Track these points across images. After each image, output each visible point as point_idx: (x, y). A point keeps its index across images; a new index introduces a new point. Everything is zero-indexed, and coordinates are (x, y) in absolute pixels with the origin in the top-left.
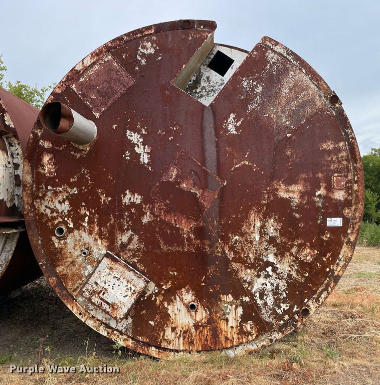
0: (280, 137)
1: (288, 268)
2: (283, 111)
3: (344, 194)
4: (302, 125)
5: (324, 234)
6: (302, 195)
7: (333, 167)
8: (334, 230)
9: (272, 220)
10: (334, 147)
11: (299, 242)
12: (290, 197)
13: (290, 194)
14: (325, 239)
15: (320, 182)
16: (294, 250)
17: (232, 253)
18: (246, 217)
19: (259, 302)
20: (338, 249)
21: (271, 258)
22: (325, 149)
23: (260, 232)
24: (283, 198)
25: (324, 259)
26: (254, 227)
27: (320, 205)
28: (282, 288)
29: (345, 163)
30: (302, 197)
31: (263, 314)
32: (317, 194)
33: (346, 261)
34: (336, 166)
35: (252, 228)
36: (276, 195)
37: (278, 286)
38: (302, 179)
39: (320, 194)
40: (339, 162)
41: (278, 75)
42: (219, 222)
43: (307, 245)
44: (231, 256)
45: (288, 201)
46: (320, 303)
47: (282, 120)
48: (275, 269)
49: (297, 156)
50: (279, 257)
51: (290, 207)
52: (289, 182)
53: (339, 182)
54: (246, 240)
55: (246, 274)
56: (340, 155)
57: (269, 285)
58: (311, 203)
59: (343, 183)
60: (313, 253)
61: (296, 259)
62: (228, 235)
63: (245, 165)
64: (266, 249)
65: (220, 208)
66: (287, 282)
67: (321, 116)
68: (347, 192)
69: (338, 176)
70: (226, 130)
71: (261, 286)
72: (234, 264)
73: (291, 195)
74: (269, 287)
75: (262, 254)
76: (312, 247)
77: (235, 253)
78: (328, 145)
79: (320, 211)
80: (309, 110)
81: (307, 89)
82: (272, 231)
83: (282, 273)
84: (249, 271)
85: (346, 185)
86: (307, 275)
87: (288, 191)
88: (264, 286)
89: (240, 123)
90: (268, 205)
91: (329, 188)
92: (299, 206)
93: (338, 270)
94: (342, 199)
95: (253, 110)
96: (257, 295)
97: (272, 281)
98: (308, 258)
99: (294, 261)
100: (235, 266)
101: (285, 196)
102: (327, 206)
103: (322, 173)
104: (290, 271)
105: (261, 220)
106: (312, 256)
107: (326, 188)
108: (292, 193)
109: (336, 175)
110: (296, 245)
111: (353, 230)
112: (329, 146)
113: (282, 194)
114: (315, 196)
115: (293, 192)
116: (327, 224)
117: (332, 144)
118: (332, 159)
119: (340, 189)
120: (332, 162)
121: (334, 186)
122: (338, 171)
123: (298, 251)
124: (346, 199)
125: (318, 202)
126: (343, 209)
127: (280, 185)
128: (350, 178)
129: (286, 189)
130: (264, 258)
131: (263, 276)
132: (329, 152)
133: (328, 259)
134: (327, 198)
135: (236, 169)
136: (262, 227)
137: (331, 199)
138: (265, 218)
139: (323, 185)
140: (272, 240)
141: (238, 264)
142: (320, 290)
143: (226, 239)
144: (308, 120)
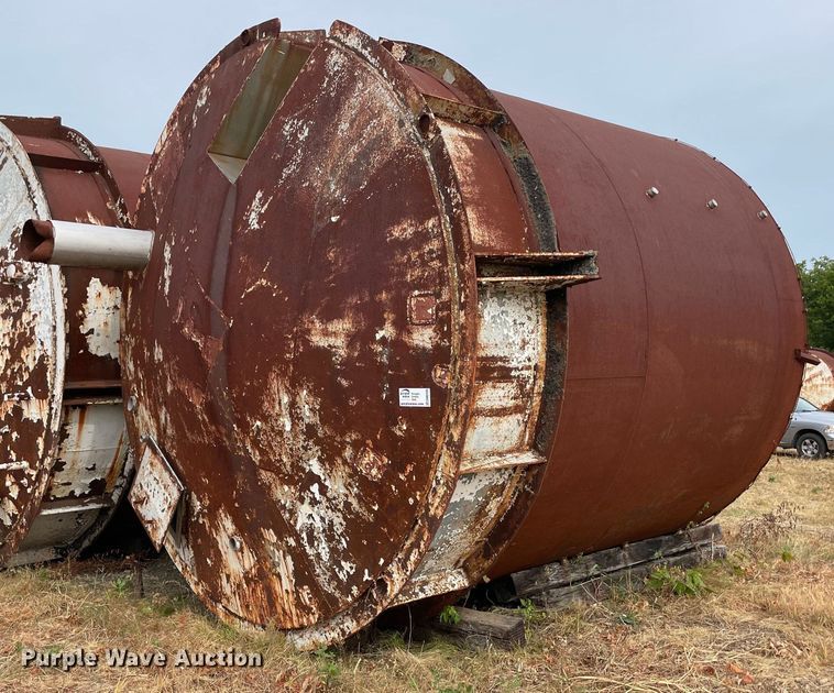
0: (321, 225)
1: (343, 490)
2: (333, 172)
3: (434, 334)
4: (360, 193)
5: (395, 424)
6: (352, 340)
7: (412, 276)
8: (413, 414)
9: (305, 392)
10: (415, 233)
11: (354, 436)
12: (329, 346)
13: (330, 339)
14: (399, 433)
15: (384, 311)
16: (348, 453)
17: (257, 453)
18: (265, 386)
19: (309, 550)
20: (425, 457)
21: (315, 467)
22: (397, 239)
23: (291, 413)
24: (318, 348)
25: (402, 477)
26: (280, 403)
27: (385, 359)
28: (338, 529)
29: (436, 264)
30: (350, 345)
31: (318, 576)
32: (378, 337)
33: (448, 487)
34: (417, 272)
35: (277, 407)
36: (307, 342)
37: (331, 524)
38: (351, 308)
39: (384, 337)
40: (424, 264)
41: (337, 97)
42: (229, 393)
43: (368, 445)
44: (256, 458)
45: (326, 353)
46: (408, 573)
47: (329, 189)
48: (323, 489)
49: (345, 259)
50: (327, 466)
51: (331, 365)
52: (329, 315)
53: (421, 307)
54: (273, 430)
55: (284, 494)
56: (427, 249)
57: (317, 519)
58: (368, 355)
59: (430, 311)
60: (380, 463)
61: (354, 473)
62: (246, 419)
63: (261, 286)
64: (305, 448)
65: (229, 369)
66: (345, 518)
67: (398, 166)
68: (439, 330)
69: (420, 296)
70: (247, 224)
71: (307, 521)
72: (263, 472)
73: (332, 341)
74: (318, 524)
75: (301, 458)
76: (377, 449)
77: (262, 452)
78: (403, 230)
79: (386, 373)
80: (376, 159)
81: (379, 114)
82: (308, 414)
83: (334, 498)
84: (286, 488)
85: (437, 314)
86: (376, 508)
87: (326, 333)
88: (311, 521)
89: (266, 206)
90: (295, 362)
91: (403, 325)
92: (347, 362)
93: (436, 505)
94: (429, 346)
95: (289, 177)
96: (304, 535)
97: (322, 512)
98: (374, 472)
99: (350, 476)
100: (265, 476)
101: (321, 344)
102: (398, 362)
103: (388, 290)
104: (346, 496)
105: (288, 392)
106: (379, 469)
107: (394, 323)
108: (333, 336)
109: (416, 293)
110: (348, 443)
111: (456, 417)
112: (405, 230)
113: (318, 340)
114: (373, 340)
115: (335, 334)
116: (401, 402)
117: (411, 225)
118: (409, 258)
119: (425, 324)
120: (410, 265)
121: (411, 317)
122: (420, 284)
123: (355, 456)
124: (437, 347)
125: (381, 354)
126: (431, 368)
127: (313, 322)
128: (445, 297)
129: (323, 330)
130: (305, 465)
131: (307, 500)
132: (403, 245)
133: (409, 477)
134: (397, 346)
135: (248, 295)
136: (293, 405)
137: (406, 347)
138: (293, 386)
139: (389, 316)
140: (310, 431)
141: (269, 474)
142: (408, 543)
143: (245, 427)
144: (373, 182)
